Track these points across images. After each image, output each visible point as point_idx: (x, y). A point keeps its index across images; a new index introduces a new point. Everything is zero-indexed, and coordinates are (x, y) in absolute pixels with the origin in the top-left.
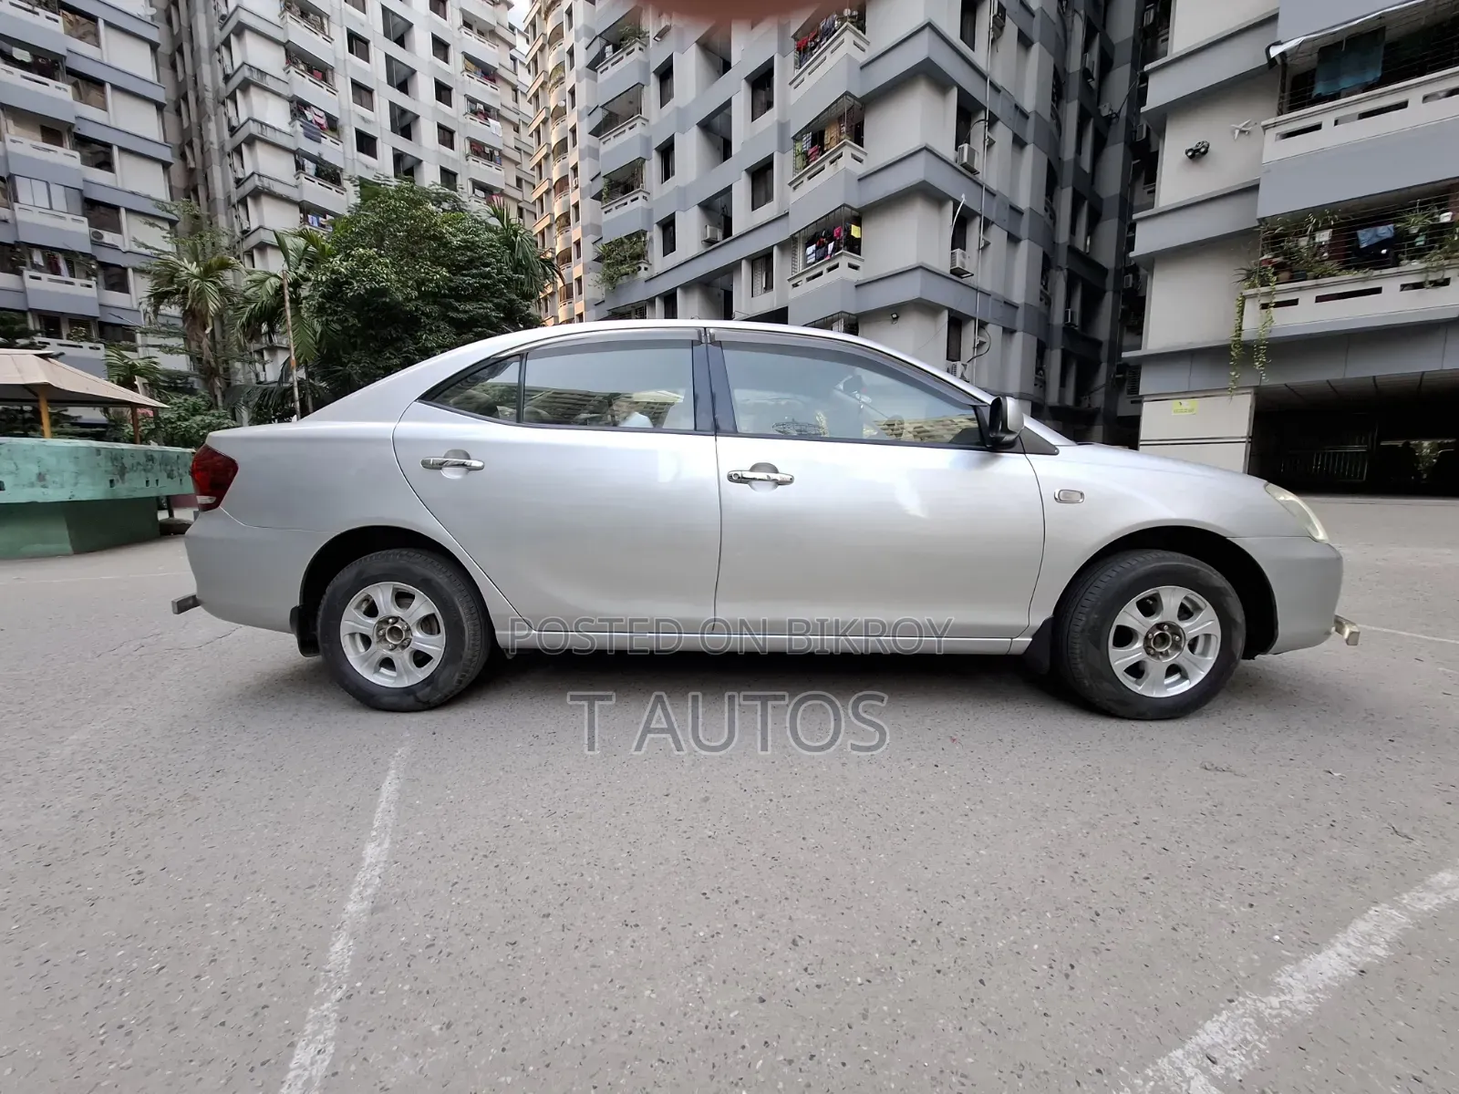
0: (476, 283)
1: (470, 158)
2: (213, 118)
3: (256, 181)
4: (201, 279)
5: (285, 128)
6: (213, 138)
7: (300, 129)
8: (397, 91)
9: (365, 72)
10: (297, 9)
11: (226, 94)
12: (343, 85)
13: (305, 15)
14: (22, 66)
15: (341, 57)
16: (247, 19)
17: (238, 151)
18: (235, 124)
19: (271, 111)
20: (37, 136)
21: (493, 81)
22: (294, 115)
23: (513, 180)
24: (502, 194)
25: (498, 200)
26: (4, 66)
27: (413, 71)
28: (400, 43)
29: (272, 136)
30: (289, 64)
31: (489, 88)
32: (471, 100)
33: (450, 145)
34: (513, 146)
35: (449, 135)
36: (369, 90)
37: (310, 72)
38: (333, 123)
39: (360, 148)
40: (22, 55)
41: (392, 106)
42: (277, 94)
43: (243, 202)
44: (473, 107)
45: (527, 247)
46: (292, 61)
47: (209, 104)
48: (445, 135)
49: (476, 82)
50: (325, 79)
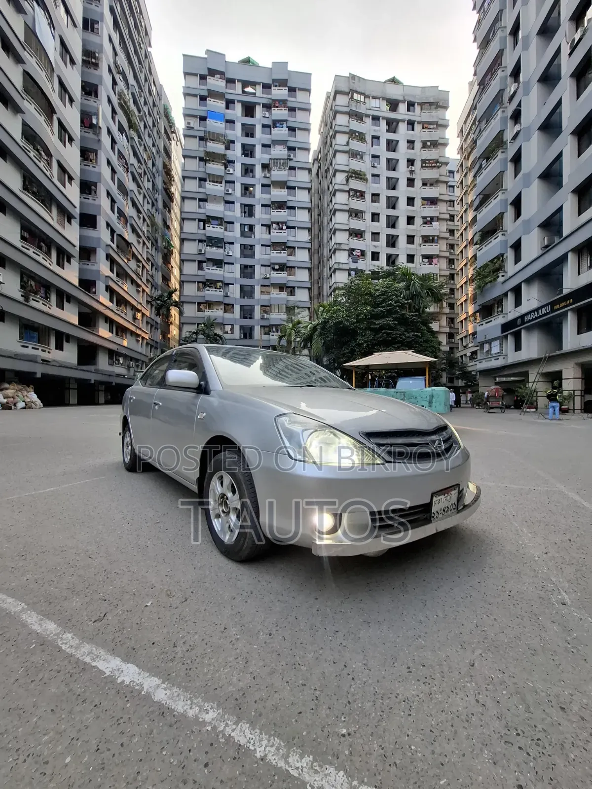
1: (422, 245)
2: (326, 266)
3: (335, 285)
4: (291, 329)
5: (346, 262)
6: (325, 274)
7: (351, 260)
8: (390, 229)
9: (377, 227)
10: (354, 214)
11: (329, 256)
12: (368, 236)
13: (356, 216)
14: (277, 270)
15: (368, 225)
16: (337, 226)
17: (331, 276)
18: (331, 266)
19: (342, 257)
20: (278, 290)
21: (436, 204)
22: (349, 256)
23: (444, 248)
24: (438, 256)
25: (435, 260)
26: (273, 272)
27: (398, 217)
28: (394, 207)
29: (341, 266)
30: (349, 237)
31: (434, 208)
32: (424, 218)
33: (413, 243)
34: (445, 231)
35: (412, 238)
36: (378, 234)
37: (356, 236)
38: (363, 253)
39: (373, 259)
40: (277, 267)
41: (388, 236)
42: (345, 250)
43: (331, 294)
44: (425, 220)
45: (417, 285)
46: (350, 235)
47: (325, 261)
48: (411, 239)
49: (427, 208)
50: (362, 237)
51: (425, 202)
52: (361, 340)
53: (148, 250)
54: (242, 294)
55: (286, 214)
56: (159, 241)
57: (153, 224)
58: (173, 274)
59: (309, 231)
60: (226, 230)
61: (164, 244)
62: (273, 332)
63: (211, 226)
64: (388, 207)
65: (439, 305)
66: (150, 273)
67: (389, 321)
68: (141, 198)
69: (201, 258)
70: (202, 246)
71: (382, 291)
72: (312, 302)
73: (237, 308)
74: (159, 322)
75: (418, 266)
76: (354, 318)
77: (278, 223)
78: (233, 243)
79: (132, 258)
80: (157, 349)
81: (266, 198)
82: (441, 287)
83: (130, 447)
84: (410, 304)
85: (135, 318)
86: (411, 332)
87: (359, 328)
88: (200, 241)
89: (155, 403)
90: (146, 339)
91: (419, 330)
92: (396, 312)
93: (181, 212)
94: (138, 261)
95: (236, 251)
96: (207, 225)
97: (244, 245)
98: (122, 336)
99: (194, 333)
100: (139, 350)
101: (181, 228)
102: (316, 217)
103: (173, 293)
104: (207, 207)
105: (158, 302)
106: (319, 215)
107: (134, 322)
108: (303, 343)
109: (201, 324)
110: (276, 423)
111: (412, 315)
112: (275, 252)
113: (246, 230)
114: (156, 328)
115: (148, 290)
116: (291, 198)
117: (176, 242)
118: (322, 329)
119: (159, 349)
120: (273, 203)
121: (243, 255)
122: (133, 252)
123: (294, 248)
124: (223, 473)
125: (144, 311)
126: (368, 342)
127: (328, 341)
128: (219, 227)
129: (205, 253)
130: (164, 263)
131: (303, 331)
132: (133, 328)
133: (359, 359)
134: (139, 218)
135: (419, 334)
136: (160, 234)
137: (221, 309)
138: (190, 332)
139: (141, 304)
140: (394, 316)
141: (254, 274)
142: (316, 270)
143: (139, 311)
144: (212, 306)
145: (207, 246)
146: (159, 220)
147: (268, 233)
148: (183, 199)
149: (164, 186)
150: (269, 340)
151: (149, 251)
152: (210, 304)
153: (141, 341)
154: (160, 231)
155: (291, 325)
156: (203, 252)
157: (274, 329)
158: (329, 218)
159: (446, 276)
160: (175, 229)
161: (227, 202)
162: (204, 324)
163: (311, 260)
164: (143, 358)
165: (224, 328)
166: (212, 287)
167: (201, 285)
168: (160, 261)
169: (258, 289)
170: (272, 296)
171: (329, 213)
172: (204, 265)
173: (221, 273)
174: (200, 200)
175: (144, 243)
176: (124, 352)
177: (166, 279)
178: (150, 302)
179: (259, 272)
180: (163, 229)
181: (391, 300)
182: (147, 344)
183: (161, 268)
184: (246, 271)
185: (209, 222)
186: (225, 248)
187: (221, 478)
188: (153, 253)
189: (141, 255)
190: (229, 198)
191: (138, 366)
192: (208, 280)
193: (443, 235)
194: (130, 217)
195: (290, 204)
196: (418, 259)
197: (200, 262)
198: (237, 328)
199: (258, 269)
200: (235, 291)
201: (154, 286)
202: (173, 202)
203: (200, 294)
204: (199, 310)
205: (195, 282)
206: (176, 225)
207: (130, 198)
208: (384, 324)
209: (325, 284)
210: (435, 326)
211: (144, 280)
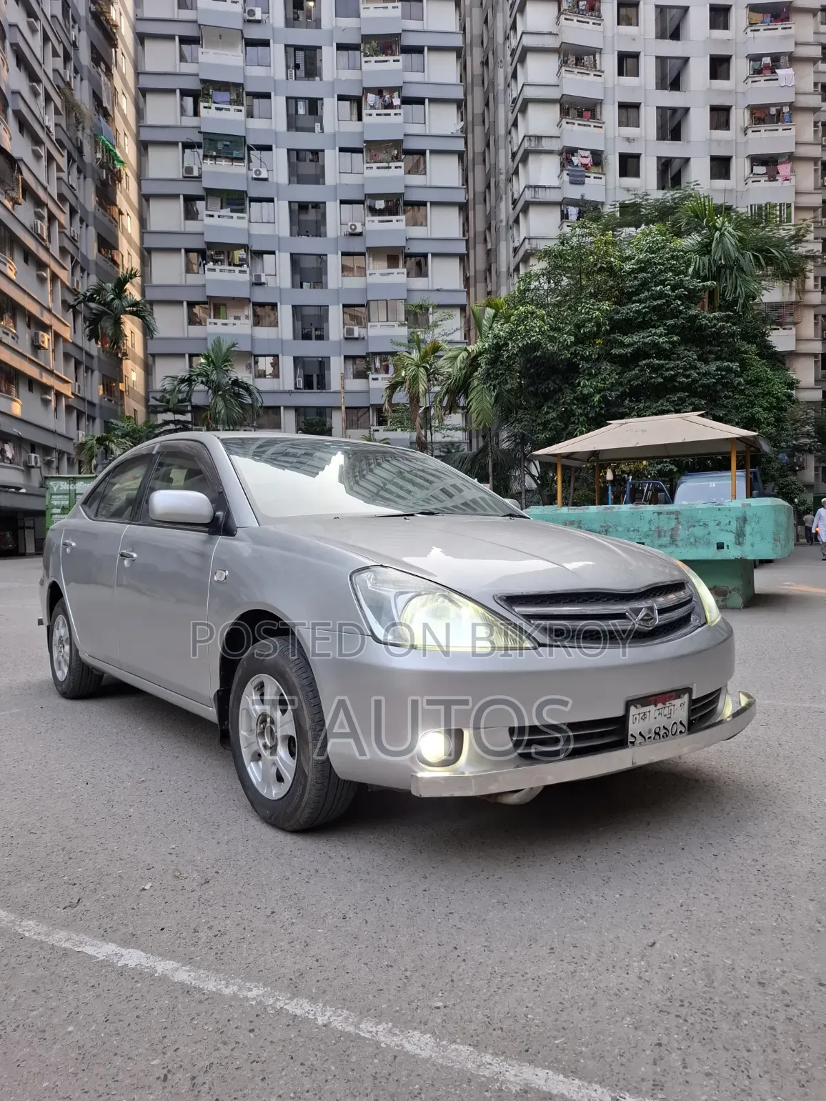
0: (644, 308)
1: (749, 131)
2: (504, 197)
3: (527, 246)
4: (418, 366)
5: (555, 182)
6: (503, 216)
7: (566, 178)
8: (666, 92)
9: (634, 89)
10: (572, 60)
11: (512, 171)
12: (610, 113)
13: (579, 62)
14: (380, 212)
15: (610, 85)
16: (530, 93)
17: (517, 221)
18: (516, 196)
19: (544, 172)
20: (385, 264)
21: (787, 19)
22: (563, 166)
23: (808, 134)
24: (791, 158)
25: (784, 169)
26: (370, 218)
27: (686, 60)
28: (676, 35)
29: (543, 196)
30: (562, 118)
31: (780, 32)
32: (755, 58)
33: (726, 125)
34: (811, 88)
35: (725, 113)
36: (636, 106)
37: (580, 115)
38: (597, 158)
39: (624, 172)
40: (380, 204)
41: (661, 110)
42: (550, 152)
43: (517, 269)
44: (757, 65)
45: (730, 242)
46: (565, 113)
47: (502, 185)
48: (720, 116)
49: (762, 34)
50: (593, 116)
51: (758, 17)
52: (586, 385)
53: (61, 174)
54: (298, 278)
55: (399, 66)
56: (87, 149)
57: (70, 107)
58: (124, 231)
59: (459, 108)
60: (250, 115)
61: (99, 156)
62: (377, 371)
63: (214, 106)
64: (661, 35)
65: (794, 284)
66: (67, 232)
67: (657, 335)
68: (36, 42)
69: (193, 189)
70: (193, 158)
71: (639, 261)
72: (472, 290)
73: (285, 314)
74: (94, 352)
75: (741, 187)
76: (569, 333)
77: (379, 91)
78: (269, 148)
79: (24, 197)
80: (94, 419)
81: (349, 29)
82: (798, 239)
83: (67, 648)
84: (712, 293)
85: (37, 347)
86: (716, 359)
87: (583, 358)
88: (188, 146)
89: (122, 555)
90: (67, 397)
91: (735, 355)
92: (676, 314)
93: (138, 74)
94: (39, 203)
95: (278, 166)
96: (202, 105)
97: (298, 151)
98: (8, 392)
99: (183, 381)
100: (50, 423)
101: (140, 114)
102: (477, 69)
103: (125, 281)
104: (202, 58)
105: (92, 305)
106: (485, 63)
107: (36, 355)
108: (446, 398)
109: (198, 355)
110: (352, 584)
111: (715, 318)
112: (375, 165)
113: (301, 111)
114: (87, 369)
115: (64, 275)
116: (412, 25)
117: (127, 149)
118: (493, 362)
119: (98, 421)
120: (366, 38)
121: (296, 176)
122: (24, 180)
123: (422, 153)
124: (264, 677)
125: (57, 327)
126: (604, 390)
127: (509, 391)
128: (232, 108)
129: (200, 177)
130: (100, 204)
131: (447, 369)
132: (33, 372)
133: (582, 433)
134: (36, 94)
135: (735, 366)
136: (88, 131)
137: (247, 317)
138: (174, 378)
139: (49, 311)
140: (670, 322)
141: (324, 224)
142: (479, 207)
143: (46, 328)
144: (222, 309)
145: (205, 157)
146: (82, 95)
147: (355, 116)
148: (141, 38)
149: (93, 8)
150: (368, 392)
151: (64, 175)
152: (218, 306)
153: (53, 403)
154: (87, 124)
155: (415, 355)
156: (196, 173)
157: (378, 365)
158: (510, 70)
159: (814, 209)
160: (124, 117)
161: (250, 43)
162: (207, 357)
163: (466, 181)
164: (61, 445)
165: (256, 363)
166: (222, 262)
167: (193, 256)
168: (90, 201)
169: (334, 263)
170: (370, 279)
171: (509, 59)
172: (200, 205)
173: (243, 224)
174: (184, 40)
175: (50, 158)
176: (16, 430)
177: (107, 244)
178: (73, 307)
179: (336, 218)
180: (95, 119)
181: (662, 283)
182: (69, 408)
183: (95, 217)
184: (304, 217)
185: (207, 96)
186: (250, 161)
187: (261, 687)
188: (73, 179)
189: (45, 189)
190: (254, 33)
191: (48, 464)
192: (210, 245)
193: (805, 101)
194: (14, 93)
195: (409, 40)
196: (740, 167)
197: (190, 200)
198: (287, 364)
199: (333, 210)
200: (277, 271)
201: (79, 265)
202: (115, 46)
203: (192, 279)
204: (193, 320)
205: (178, 250)
206: (126, 105)
207: (12, 45)
208: (644, 344)
209: (503, 245)
210: (781, 340)
211: (55, 251)
